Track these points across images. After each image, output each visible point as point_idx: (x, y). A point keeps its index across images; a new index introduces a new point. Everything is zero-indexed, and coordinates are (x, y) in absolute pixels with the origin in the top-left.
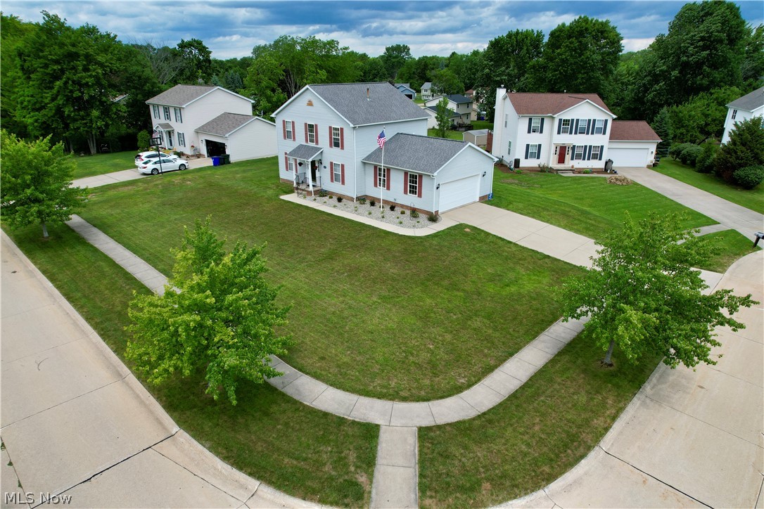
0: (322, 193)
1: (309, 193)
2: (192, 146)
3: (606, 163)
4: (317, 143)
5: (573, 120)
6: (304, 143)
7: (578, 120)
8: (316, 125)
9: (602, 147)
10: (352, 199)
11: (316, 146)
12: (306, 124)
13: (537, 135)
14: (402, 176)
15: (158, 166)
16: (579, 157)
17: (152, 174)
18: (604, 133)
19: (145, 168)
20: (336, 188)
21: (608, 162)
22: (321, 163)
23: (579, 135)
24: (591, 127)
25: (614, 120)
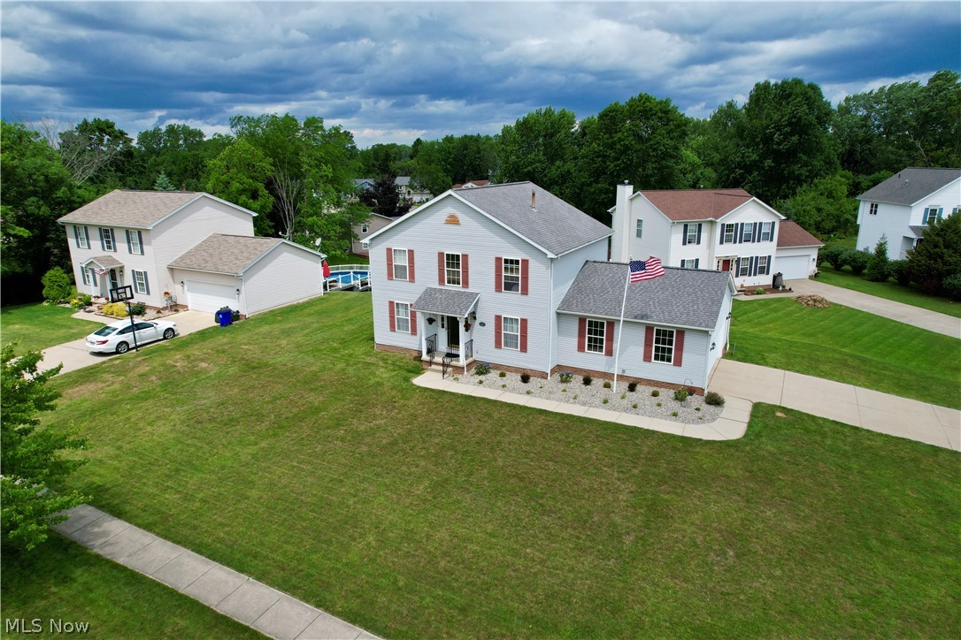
0: (482, 369)
1: (459, 370)
2: (166, 293)
3: (775, 277)
4: (466, 284)
5: (737, 224)
6: (436, 285)
7: (742, 224)
8: (465, 256)
9: (770, 257)
10: (543, 375)
11: (463, 290)
12: (441, 255)
13: (693, 246)
14: (641, 335)
15: (128, 337)
16: (744, 272)
17: (117, 352)
18: (772, 240)
19: (104, 342)
20: (509, 357)
21: (777, 277)
22: (475, 318)
23: (744, 244)
24: (756, 234)
25: (781, 221)
